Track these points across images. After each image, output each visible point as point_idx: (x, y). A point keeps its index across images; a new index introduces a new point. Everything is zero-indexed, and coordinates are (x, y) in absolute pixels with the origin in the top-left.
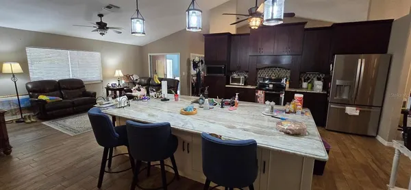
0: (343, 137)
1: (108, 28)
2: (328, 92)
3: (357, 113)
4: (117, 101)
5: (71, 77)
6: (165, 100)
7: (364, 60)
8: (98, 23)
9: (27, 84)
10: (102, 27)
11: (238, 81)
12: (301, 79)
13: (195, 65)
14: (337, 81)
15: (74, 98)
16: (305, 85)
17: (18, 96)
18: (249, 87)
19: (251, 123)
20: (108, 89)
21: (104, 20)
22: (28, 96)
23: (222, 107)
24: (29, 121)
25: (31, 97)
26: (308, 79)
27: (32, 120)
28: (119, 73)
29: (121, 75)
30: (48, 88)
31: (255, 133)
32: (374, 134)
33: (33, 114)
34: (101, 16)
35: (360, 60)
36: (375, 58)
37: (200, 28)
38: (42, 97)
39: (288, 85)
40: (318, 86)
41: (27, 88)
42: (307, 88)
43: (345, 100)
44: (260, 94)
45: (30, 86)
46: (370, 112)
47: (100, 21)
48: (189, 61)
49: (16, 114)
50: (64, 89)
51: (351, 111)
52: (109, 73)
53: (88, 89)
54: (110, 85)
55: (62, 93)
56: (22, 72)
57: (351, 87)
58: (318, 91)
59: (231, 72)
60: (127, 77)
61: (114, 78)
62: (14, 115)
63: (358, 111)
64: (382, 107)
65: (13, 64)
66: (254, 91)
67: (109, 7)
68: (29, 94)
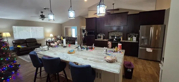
0: (145, 61)
1: (45, 17)
2: (139, 42)
3: (151, 51)
4: (43, 48)
5: (31, 38)
6: (65, 47)
7: (153, 28)
8: (41, 15)
10: (43, 17)
11: (100, 37)
12: (127, 36)
13: (84, 31)
14: (142, 37)
15: (32, 46)
16: (129, 39)
18: (105, 40)
19: (95, 57)
20: (47, 42)
21: (43, 14)
23: (87, 50)
25: (14, 46)
26: (131, 36)
27: (14, 56)
28: (51, 35)
29: (52, 36)
30: (21, 42)
31: (94, 62)
32: (160, 60)
33: (15, 53)
34: (42, 12)
35: (151, 28)
36: (160, 26)
37: (74, 18)
38: (19, 46)
39: (122, 39)
40: (134, 39)
41: (13, 42)
42: (130, 40)
43: (146, 45)
44: (110, 43)
46: (158, 50)
47: (41, 14)
48: (81, 29)
50: (28, 42)
51: (149, 50)
52: (47, 35)
53: (38, 42)
54: (48, 40)
55: (27, 45)
57: (148, 40)
58: (134, 42)
59: (98, 34)
60: (55, 37)
61: (49, 37)
63: (152, 50)
64: (162, 48)
65: (7, 33)
66: (107, 42)
67: (45, 9)
68: (13, 45)
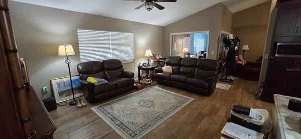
9: (77, 66)
15: (116, 79)
17: (71, 77)
20: (140, 68)
22: (79, 77)
24: (79, 105)
25: (81, 78)
27: (83, 104)
28: (149, 53)
29: (151, 54)
30: (94, 69)
38: (91, 80)
41: (78, 69)
45: (80, 67)
49: (69, 95)
50: (107, 69)
52: (140, 53)
53: (125, 69)
54: (141, 65)
55: (106, 75)
56: (74, 54)
60: (155, 56)
62: (67, 96)
65: (67, 46)
68: (79, 75)
